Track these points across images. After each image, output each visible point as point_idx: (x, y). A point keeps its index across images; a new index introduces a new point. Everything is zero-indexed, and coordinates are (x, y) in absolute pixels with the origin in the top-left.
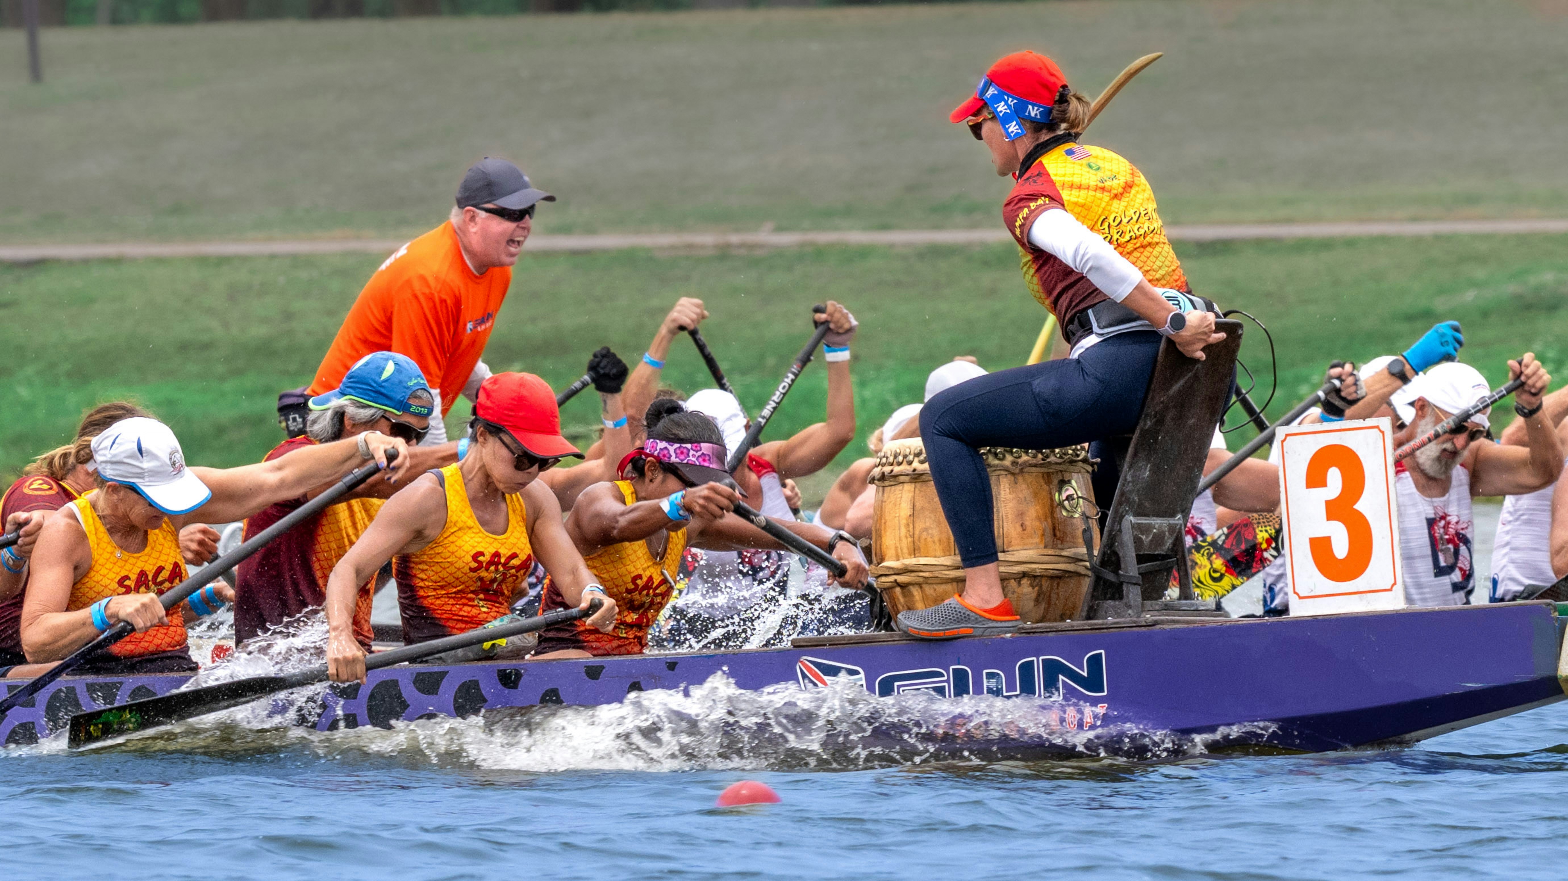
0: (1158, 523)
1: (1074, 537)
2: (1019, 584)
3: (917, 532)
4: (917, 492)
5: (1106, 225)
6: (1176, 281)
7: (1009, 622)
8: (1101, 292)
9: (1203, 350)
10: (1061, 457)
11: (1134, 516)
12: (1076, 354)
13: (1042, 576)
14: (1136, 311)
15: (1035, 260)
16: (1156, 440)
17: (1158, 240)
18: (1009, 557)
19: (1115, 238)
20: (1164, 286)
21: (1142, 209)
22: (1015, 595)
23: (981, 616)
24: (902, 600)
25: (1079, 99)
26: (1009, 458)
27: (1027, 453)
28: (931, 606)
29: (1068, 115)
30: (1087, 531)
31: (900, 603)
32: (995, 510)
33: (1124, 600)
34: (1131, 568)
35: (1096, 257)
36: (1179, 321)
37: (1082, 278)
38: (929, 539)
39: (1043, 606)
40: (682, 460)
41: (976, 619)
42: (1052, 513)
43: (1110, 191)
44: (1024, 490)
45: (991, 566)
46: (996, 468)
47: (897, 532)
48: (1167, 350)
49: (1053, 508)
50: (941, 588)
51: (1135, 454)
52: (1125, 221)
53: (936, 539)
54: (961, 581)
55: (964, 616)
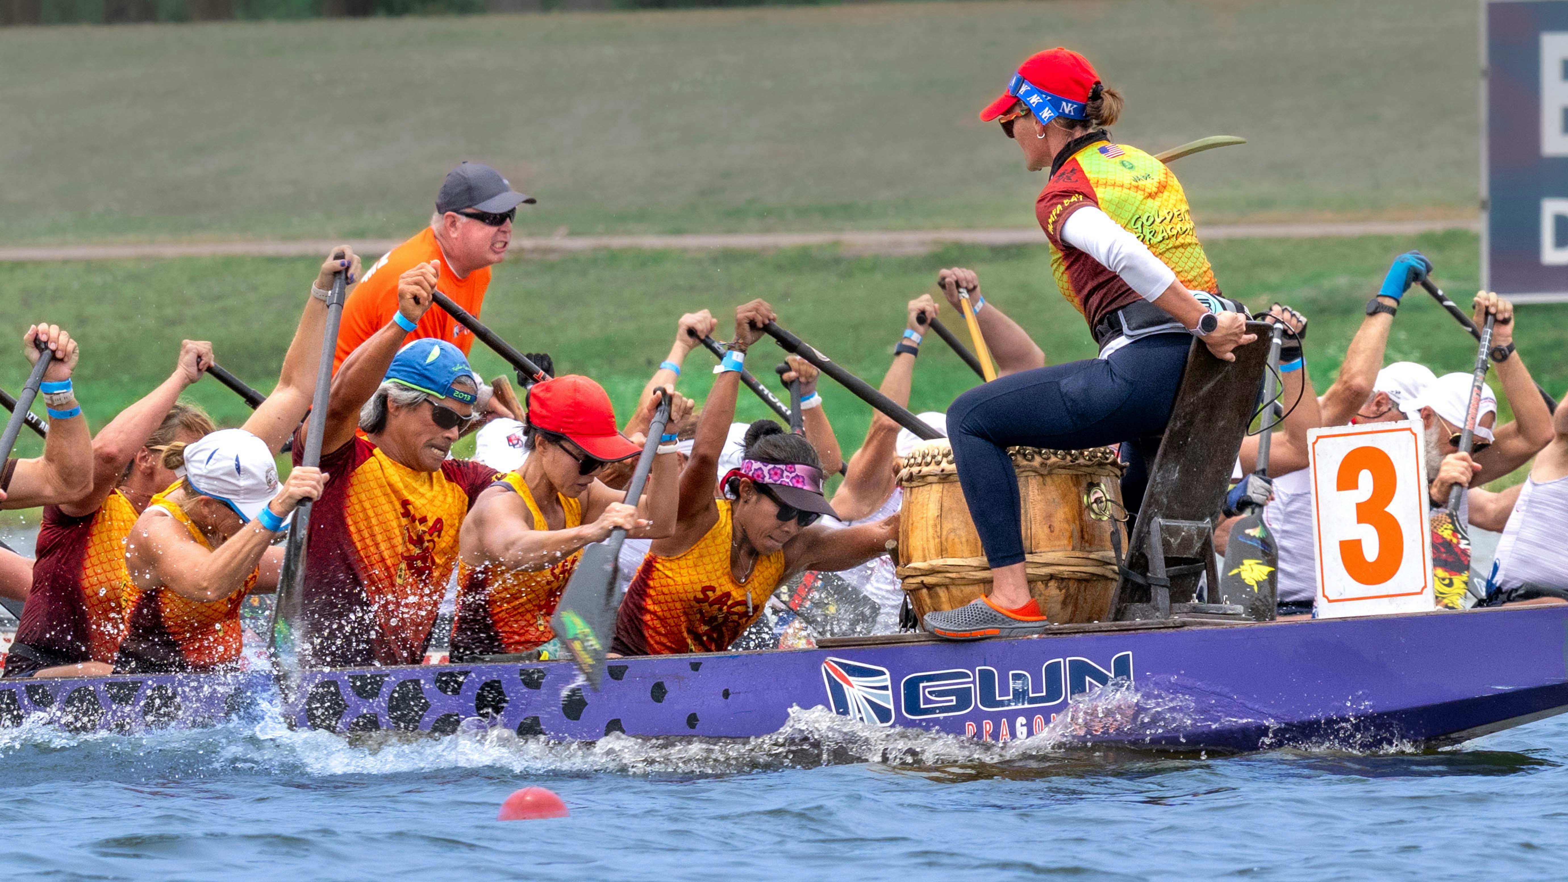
0: (1187, 526)
1: (1101, 540)
2: (1047, 586)
3: (944, 533)
4: (945, 492)
5: (1139, 224)
6: (1207, 282)
7: (1034, 622)
8: (1133, 292)
9: (1233, 351)
10: (1090, 460)
11: (1163, 518)
12: (1105, 355)
13: (1069, 579)
14: (1169, 312)
15: (1066, 257)
16: (1185, 442)
17: (1190, 241)
18: (1036, 559)
19: (1147, 238)
20: (1195, 288)
21: (1175, 210)
22: (1043, 598)
23: (1008, 617)
24: (928, 601)
25: (1113, 95)
26: (1038, 460)
27: (1055, 454)
28: (956, 607)
29: (1102, 112)
30: (1115, 534)
31: (926, 604)
32: (1022, 511)
33: (1152, 603)
34: (1159, 570)
35: (1130, 257)
36: (1210, 323)
37: (1115, 277)
38: (957, 540)
39: (1070, 609)
40: (776, 481)
41: (1003, 619)
42: (1080, 514)
43: (1144, 190)
44: (1053, 492)
45: (1017, 566)
46: (1025, 469)
47: (925, 533)
48: (1197, 350)
49: (1081, 510)
50: (968, 590)
51: (1165, 455)
52: (1158, 221)
53: (964, 540)
54: (988, 583)
55: (992, 617)
